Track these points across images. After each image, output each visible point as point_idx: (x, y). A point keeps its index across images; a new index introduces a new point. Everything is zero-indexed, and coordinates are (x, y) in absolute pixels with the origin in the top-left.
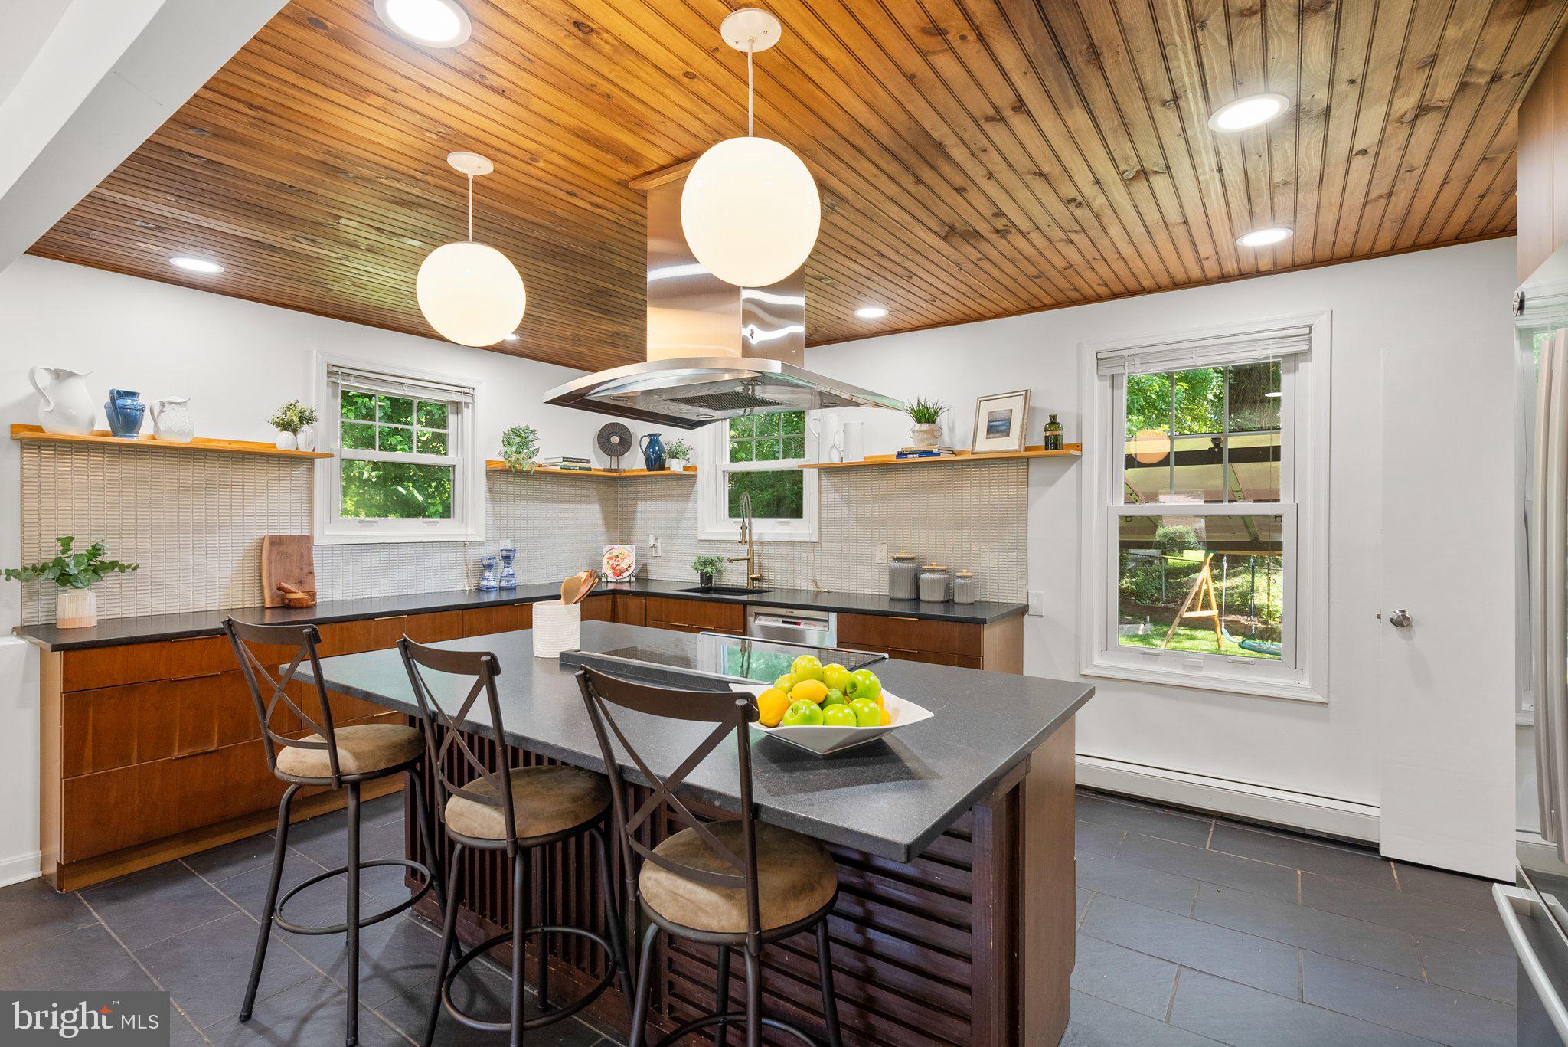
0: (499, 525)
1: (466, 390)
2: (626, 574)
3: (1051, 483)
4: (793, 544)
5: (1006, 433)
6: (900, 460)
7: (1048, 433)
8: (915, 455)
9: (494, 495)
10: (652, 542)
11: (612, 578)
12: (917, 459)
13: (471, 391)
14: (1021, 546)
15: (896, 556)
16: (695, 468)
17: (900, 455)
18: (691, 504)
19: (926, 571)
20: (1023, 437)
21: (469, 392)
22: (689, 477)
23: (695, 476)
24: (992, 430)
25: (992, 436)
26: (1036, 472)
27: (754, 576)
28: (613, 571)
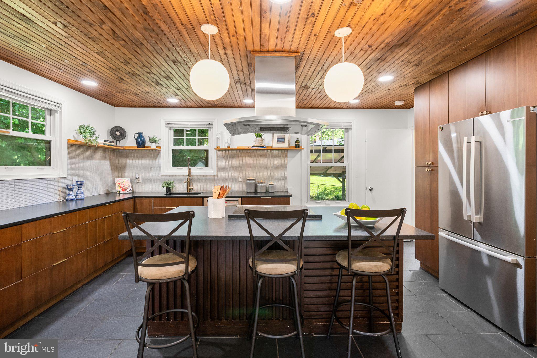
0: (73, 170)
1: (58, 105)
2: (127, 190)
3: (293, 157)
4: (206, 176)
5: (283, 142)
6: (253, 149)
7: (297, 143)
8: (258, 147)
9: (71, 156)
10: (137, 176)
11: (121, 192)
12: (259, 148)
13: (60, 105)
14: (285, 175)
15: (249, 179)
16: (160, 147)
17: (253, 147)
18: (157, 161)
19: (259, 183)
20: (289, 144)
21: (59, 105)
22: (157, 151)
23: (160, 150)
24: (278, 141)
25: (278, 143)
26: (289, 154)
27: (190, 188)
28: (121, 189)
